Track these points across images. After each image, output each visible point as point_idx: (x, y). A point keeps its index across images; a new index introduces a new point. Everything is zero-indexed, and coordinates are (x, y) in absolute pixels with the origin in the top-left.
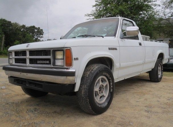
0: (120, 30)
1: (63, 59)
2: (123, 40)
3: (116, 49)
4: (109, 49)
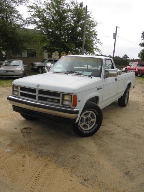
0: (104, 71)
1: (71, 101)
2: (105, 79)
3: (101, 88)
4: (98, 89)
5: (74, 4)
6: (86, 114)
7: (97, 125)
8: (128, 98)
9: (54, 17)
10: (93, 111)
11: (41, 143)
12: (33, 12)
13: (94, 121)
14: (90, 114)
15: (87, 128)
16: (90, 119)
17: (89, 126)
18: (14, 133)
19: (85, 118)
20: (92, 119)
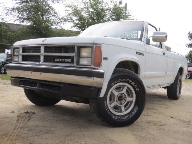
1: (91, 57)
3: (143, 55)
4: (137, 53)
5: (113, 2)
6: (118, 88)
7: (137, 108)
8: (180, 88)
9: (91, 16)
10: (130, 84)
11: (41, 130)
12: (70, 10)
13: (132, 102)
14: (126, 88)
15: (121, 111)
16: (126, 97)
17: (123, 109)
18: (6, 117)
19: (116, 94)
20: (129, 98)
